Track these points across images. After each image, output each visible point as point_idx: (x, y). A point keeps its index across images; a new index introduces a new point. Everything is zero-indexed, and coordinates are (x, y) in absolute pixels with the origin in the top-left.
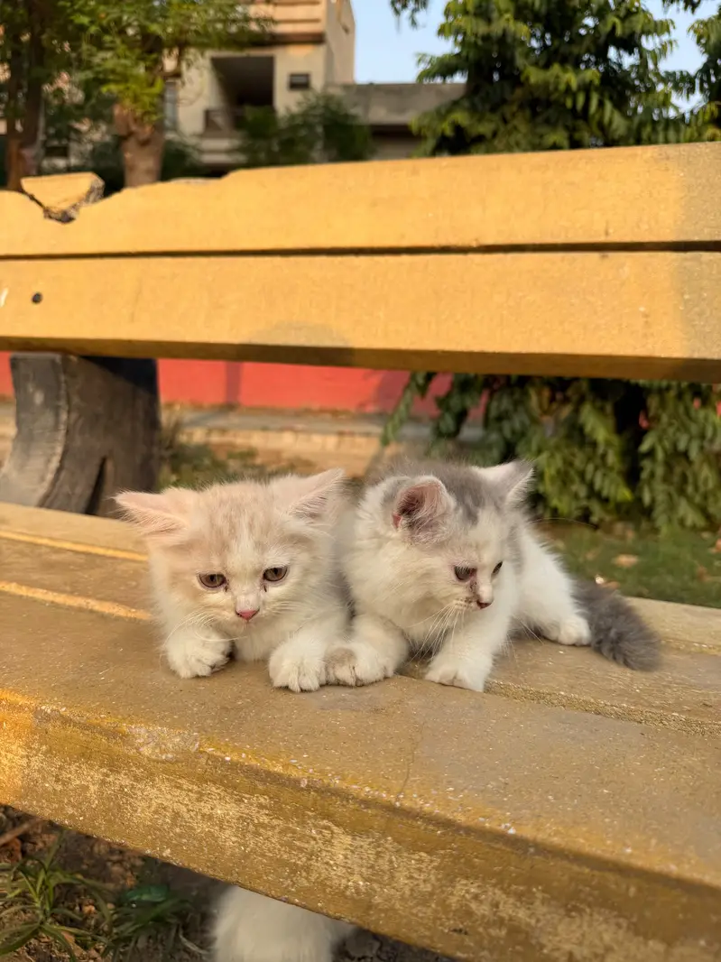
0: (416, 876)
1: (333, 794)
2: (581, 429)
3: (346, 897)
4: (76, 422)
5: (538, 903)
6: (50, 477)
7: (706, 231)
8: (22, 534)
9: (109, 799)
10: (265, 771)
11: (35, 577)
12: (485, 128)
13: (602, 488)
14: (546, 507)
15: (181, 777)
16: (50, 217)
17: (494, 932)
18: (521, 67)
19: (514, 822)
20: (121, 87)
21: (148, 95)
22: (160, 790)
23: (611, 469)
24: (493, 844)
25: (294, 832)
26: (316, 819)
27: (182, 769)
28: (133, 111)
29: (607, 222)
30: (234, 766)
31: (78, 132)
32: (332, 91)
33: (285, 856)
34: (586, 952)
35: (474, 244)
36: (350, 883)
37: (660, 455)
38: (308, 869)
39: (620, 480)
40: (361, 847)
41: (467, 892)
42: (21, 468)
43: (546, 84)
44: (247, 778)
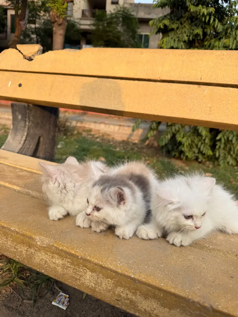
0: (107, 285)
1: (87, 261)
2: (198, 130)
3: (89, 288)
4: (31, 125)
5: (138, 295)
6: (22, 142)
7: (233, 81)
8: (12, 164)
9: (28, 255)
10: (70, 253)
11: (14, 181)
12: (174, 26)
13: (203, 150)
14: (184, 155)
15: (47, 252)
16: (25, 58)
17: (126, 301)
18: (188, 6)
19: (134, 274)
20: (53, 5)
21: (62, 8)
22: (42, 254)
23: (207, 144)
24: (127, 279)
25: (76, 270)
26: (82, 267)
27: (48, 249)
28: (57, 14)
29: (202, 76)
30: (62, 250)
31: (39, 15)
32: (126, 6)
33: (74, 276)
34: (149, 309)
35: (159, 79)
36: (90, 285)
37: (223, 141)
38: (80, 279)
39: (209, 148)
40: (94, 275)
41: (120, 290)
42: (14, 139)
43: (197, 12)
44: (65, 254)
